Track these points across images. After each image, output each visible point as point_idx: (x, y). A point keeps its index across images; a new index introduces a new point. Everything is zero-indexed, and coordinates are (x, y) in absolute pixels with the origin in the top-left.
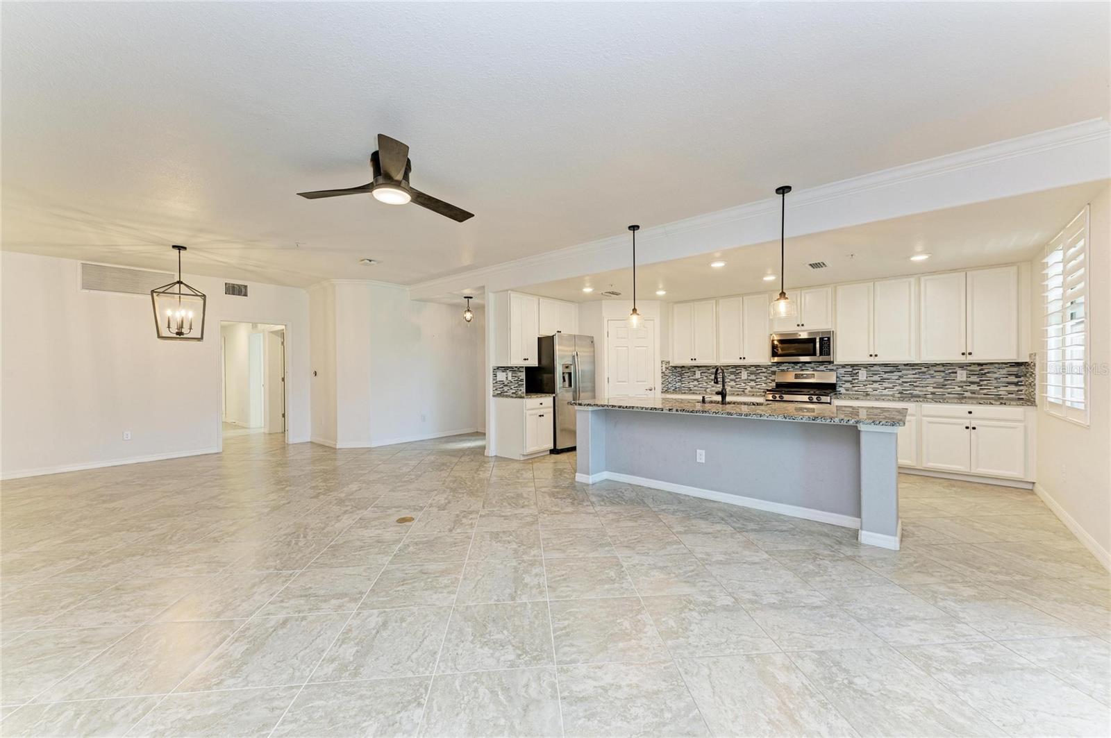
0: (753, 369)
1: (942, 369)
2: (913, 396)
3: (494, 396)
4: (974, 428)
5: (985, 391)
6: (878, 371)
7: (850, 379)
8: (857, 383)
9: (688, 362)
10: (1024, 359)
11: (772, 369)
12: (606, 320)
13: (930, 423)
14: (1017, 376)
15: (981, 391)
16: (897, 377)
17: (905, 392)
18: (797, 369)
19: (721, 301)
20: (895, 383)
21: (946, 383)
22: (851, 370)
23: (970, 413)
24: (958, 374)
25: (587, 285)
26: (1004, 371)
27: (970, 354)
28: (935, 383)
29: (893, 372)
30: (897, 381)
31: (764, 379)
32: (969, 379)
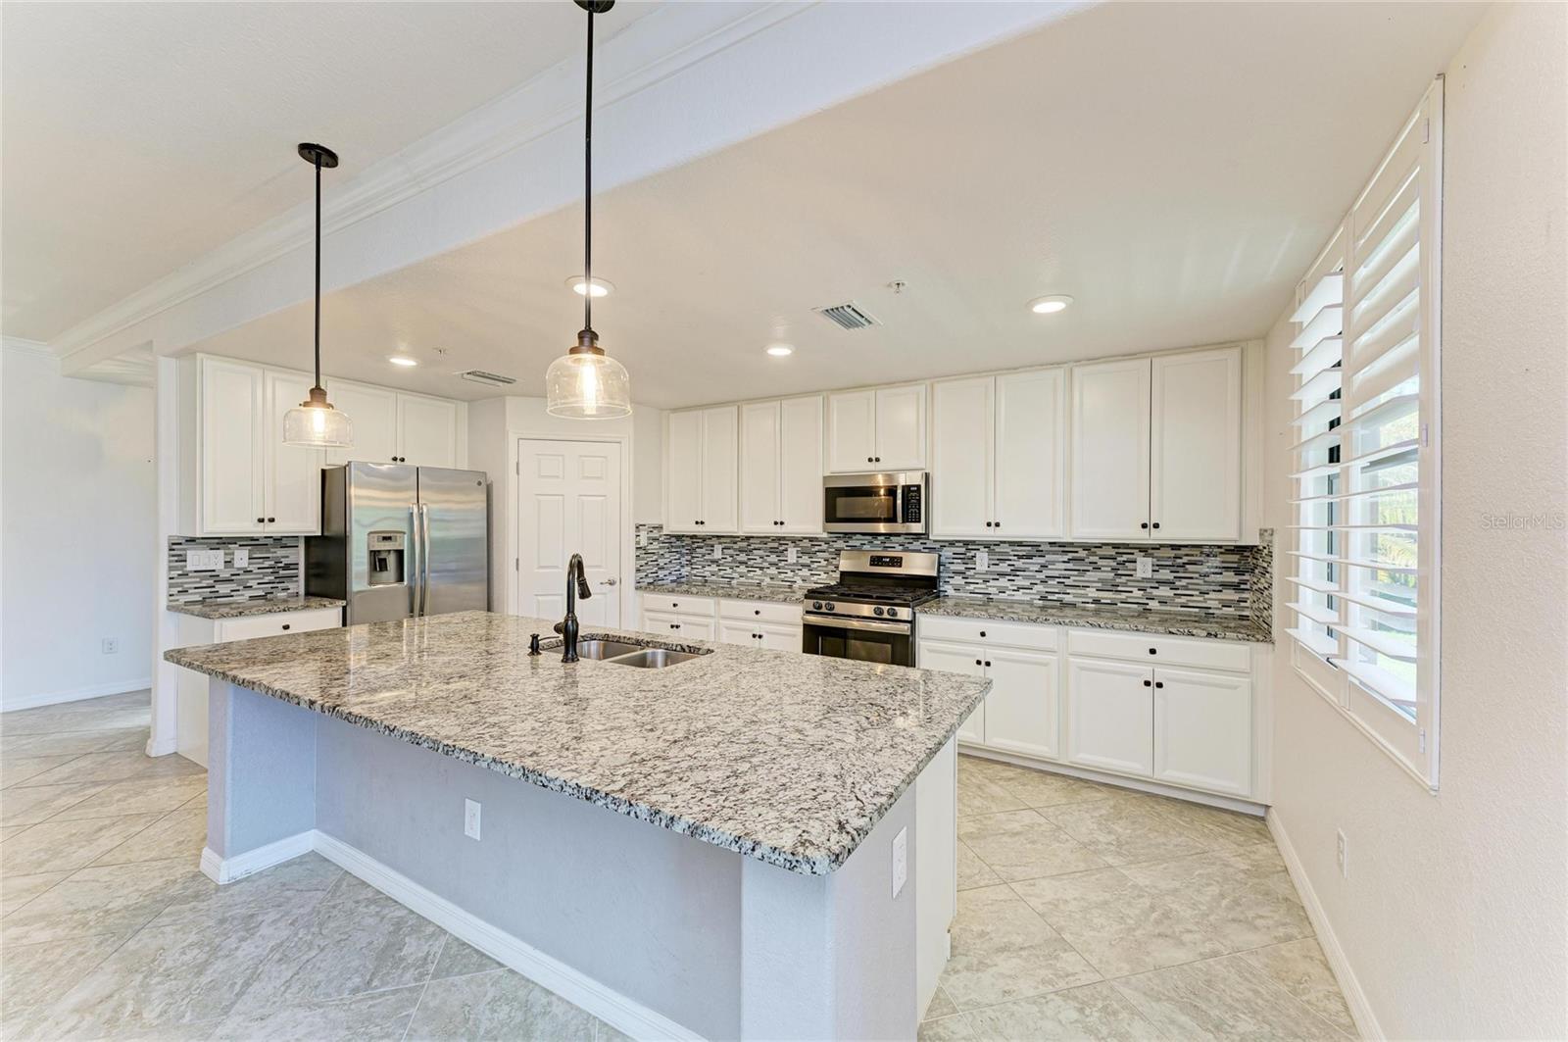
0: (806, 544)
1: (1113, 552)
2: (1064, 605)
3: (169, 608)
4: (1160, 685)
5: (1183, 600)
6: (1007, 553)
7: (962, 568)
8: (973, 577)
9: (690, 528)
10: (1251, 539)
11: (836, 545)
12: (512, 439)
13: (1083, 669)
14: (1238, 572)
15: (1177, 600)
16: (1037, 568)
17: (1049, 598)
18: (877, 546)
19: (745, 408)
20: (1034, 577)
21: (1118, 580)
22: (963, 550)
23: (1153, 651)
24: (1138, 565)
25: (403, 346)
26: (1216, 562)
27: (1156, 526)
28: (1100, 580)
29: (1030, 557)
30: (1039, 575)
31: (824, 563)
32: (1157, 576)
